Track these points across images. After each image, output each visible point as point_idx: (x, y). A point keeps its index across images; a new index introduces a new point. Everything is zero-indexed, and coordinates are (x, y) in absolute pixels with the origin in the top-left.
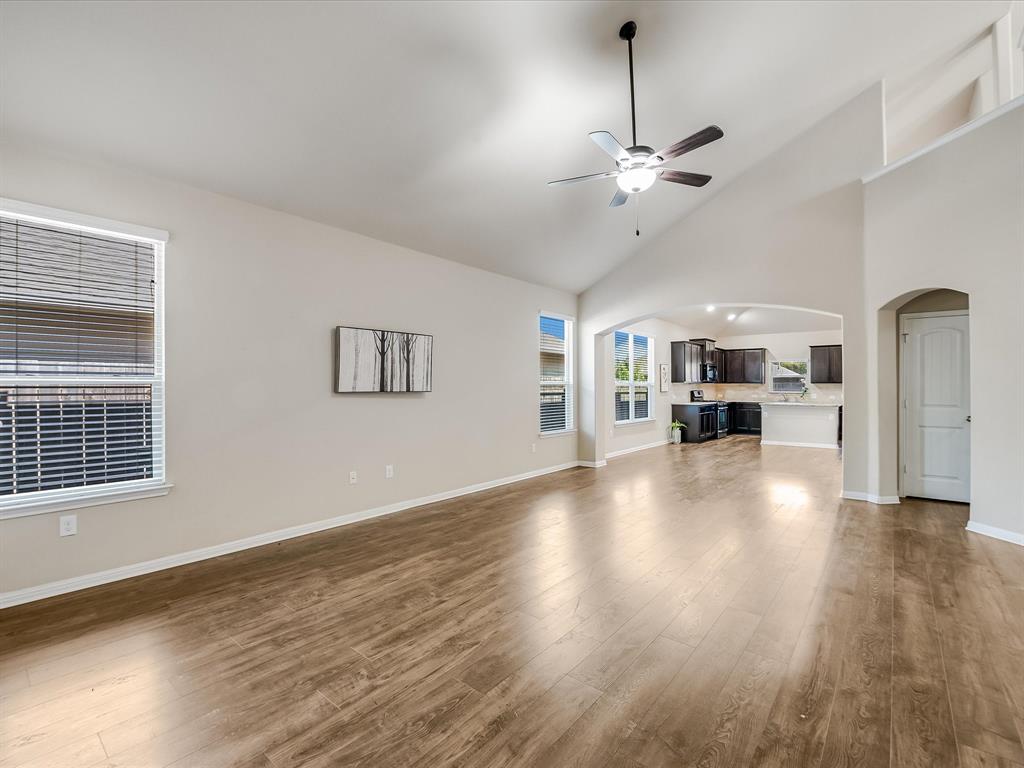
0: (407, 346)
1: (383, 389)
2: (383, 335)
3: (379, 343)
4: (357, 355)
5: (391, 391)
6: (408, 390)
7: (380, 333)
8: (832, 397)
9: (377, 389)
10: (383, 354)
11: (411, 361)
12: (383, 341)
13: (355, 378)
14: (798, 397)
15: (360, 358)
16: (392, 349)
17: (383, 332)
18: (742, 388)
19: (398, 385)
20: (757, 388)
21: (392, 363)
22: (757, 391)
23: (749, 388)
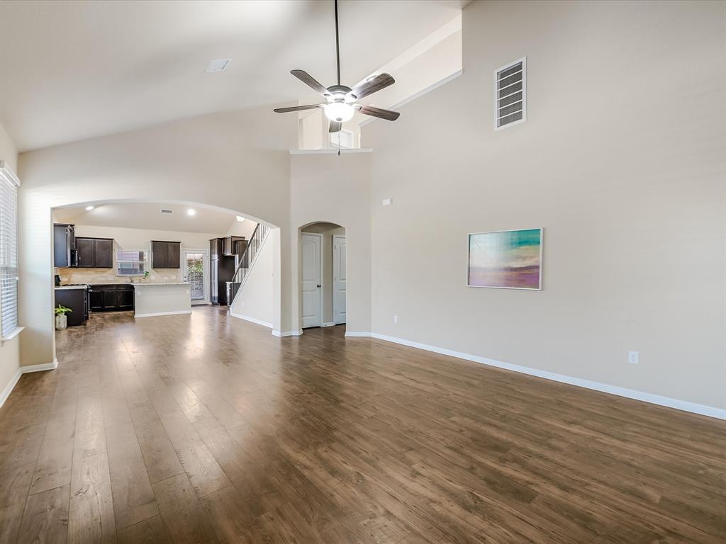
8: (166, 278)
14: (142, 279)
18: (89, 272)
20: (104, 272)
22: (104, 275)
23: (96, 272)
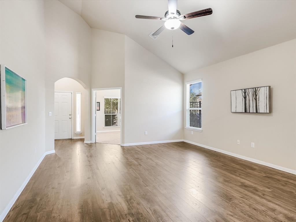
0: (255, 94)
1: (246, 111)
2: (245, 91)
3: (244, 94)
4: (236, 100)
5: (249, 112)
6: (257, 112)
7: (244, 90)
9: (244, 111)
10: (245, 98)
11: (257, 100)
12: (245, 93)
13: (236, 108)
15: (237, 100)
16: (249, 95)
17: (245, 89)
19: (252, 109)
21: (249, 101)
